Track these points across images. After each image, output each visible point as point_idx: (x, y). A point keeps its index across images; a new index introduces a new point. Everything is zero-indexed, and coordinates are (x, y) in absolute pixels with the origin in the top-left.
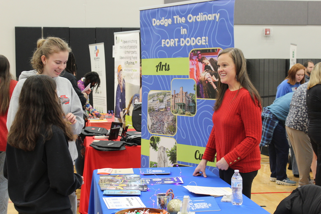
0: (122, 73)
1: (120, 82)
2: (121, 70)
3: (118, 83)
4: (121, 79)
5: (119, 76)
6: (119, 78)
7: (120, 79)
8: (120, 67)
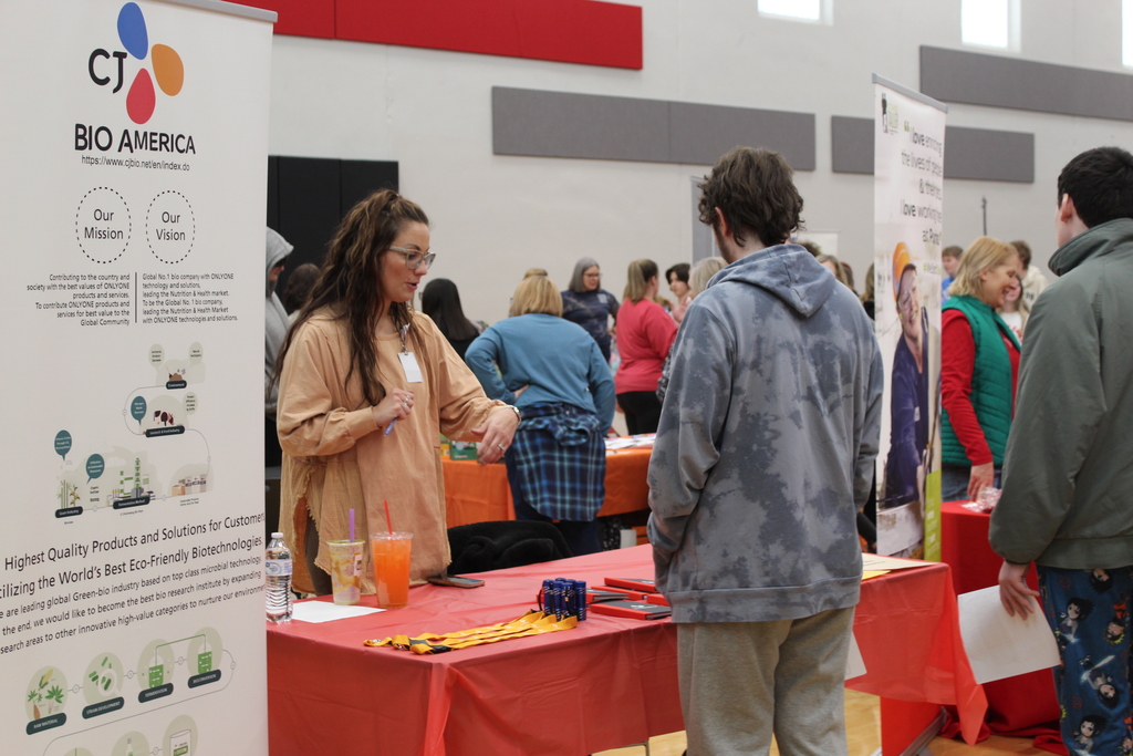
0: (915, 284)
1: (908, 325)
2: (911, 267)
3: (900, 332)
4: (915, 308)
5: (904, 297)
6: (907, 306)
7: (907, 312)
8: (902, 251)
